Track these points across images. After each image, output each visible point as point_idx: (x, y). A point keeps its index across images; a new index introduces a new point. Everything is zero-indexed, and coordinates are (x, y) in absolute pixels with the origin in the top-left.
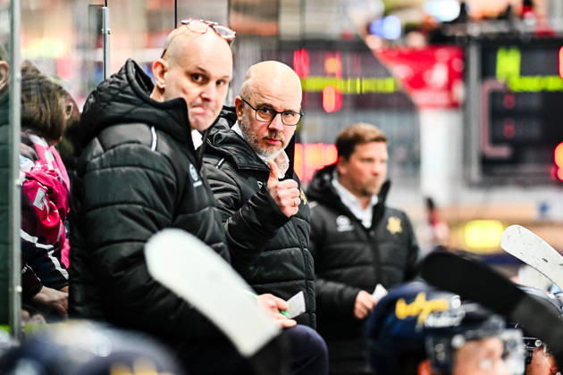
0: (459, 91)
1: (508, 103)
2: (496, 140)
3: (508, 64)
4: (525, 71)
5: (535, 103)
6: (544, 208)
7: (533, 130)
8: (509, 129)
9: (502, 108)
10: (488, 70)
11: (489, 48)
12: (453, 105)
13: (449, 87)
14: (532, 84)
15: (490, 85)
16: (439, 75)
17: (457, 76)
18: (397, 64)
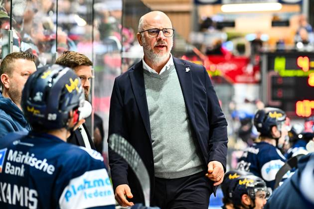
0: (258, 76)
1: (280, 82)
2: (274, 99)
3: (280, 64)
4: (288, 68)
5: (291, 82)
7: (290, 94)
8: (280, 93)
9: (277, 84)
10: (271, 67)
11: (272, 57)
12: (255, 82)
13: (253, 74)
14: (290, 73)
15: (272, 74)
16: (249, 69)
17: (257, 69)
18: (230, 63)
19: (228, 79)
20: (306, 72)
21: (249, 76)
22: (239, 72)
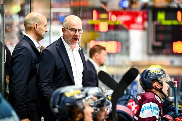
0: (146, 24)
1: (161, 29)
2: (157, 40)
3: (161, 16)
4: (167, 18)
5: (169, 28)
6: (172, 62)
7: (169, 37)
8: (161, 37)
9: (159, 30)
10: (155, 18)
11: (155, 11)
12: (144, 29)
13: (143, 23)
14: (169, 23)
15: (156, 23)
16: (139, 19)
17: (144, 20)
18: (126, 16)
19: (125, 26)
20: (180, 22)
21: (139, 24)
22: (133, 22)
